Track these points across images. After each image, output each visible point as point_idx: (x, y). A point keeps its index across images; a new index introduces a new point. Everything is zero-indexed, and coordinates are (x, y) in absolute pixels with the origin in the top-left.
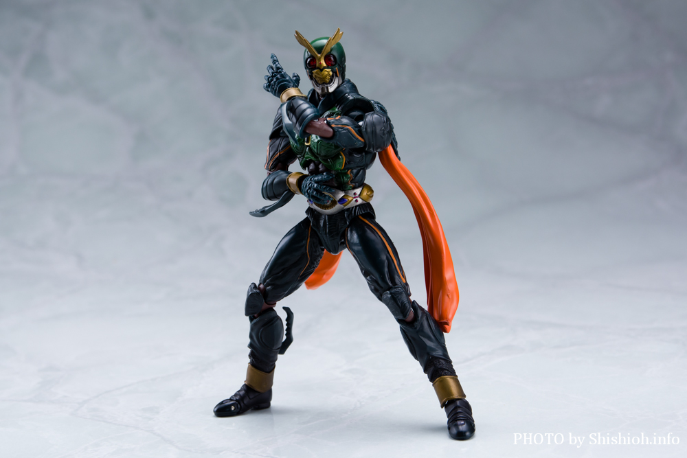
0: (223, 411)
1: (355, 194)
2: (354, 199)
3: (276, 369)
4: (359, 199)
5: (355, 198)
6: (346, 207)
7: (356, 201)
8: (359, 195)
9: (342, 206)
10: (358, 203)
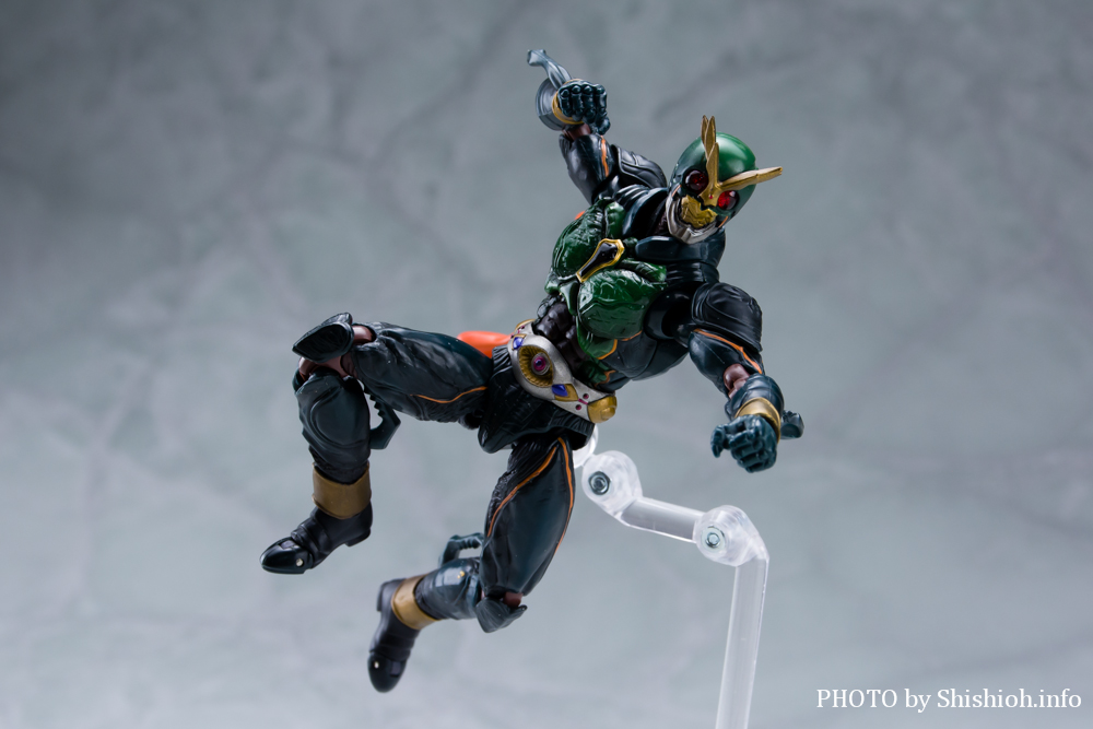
0: (277, 562)
1: (586, 396)
2: (578, 403)
3: (371, 470)
4: (584, 407)
5: (581, 400)
6: (556, 402)
7: (578, 407)
8: (589, 404)
9: (553, 396)
10: (577, 412)
